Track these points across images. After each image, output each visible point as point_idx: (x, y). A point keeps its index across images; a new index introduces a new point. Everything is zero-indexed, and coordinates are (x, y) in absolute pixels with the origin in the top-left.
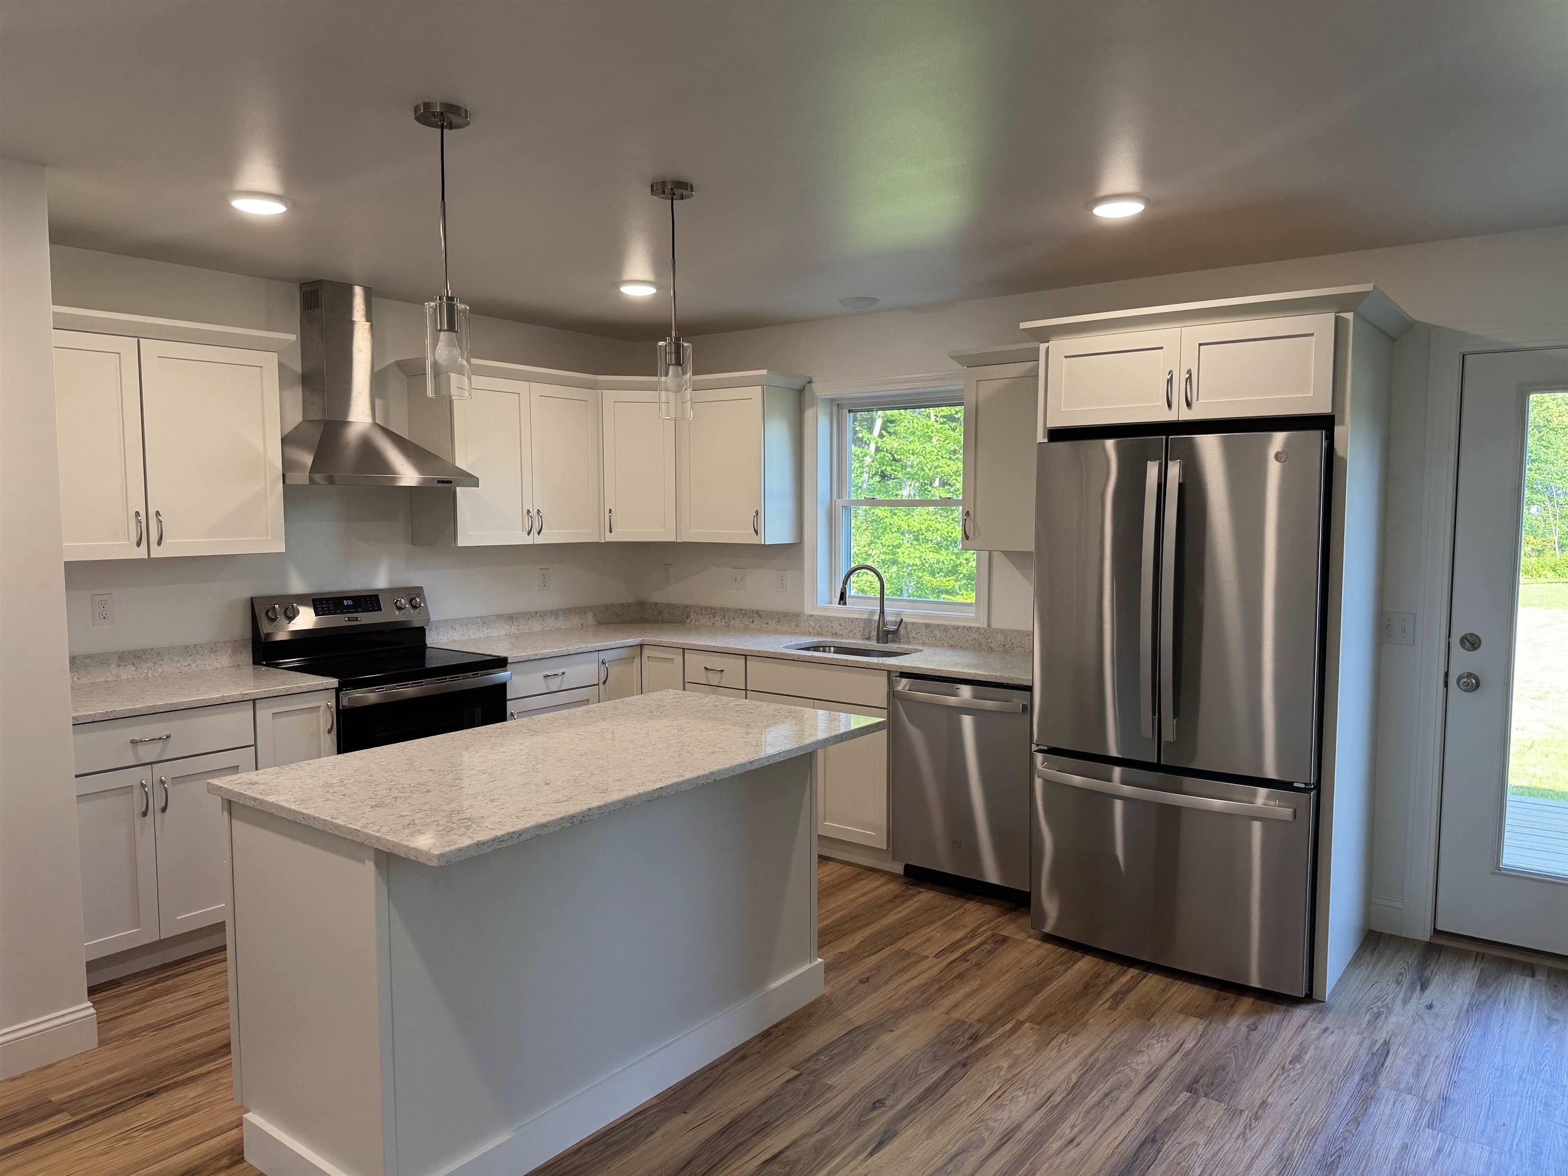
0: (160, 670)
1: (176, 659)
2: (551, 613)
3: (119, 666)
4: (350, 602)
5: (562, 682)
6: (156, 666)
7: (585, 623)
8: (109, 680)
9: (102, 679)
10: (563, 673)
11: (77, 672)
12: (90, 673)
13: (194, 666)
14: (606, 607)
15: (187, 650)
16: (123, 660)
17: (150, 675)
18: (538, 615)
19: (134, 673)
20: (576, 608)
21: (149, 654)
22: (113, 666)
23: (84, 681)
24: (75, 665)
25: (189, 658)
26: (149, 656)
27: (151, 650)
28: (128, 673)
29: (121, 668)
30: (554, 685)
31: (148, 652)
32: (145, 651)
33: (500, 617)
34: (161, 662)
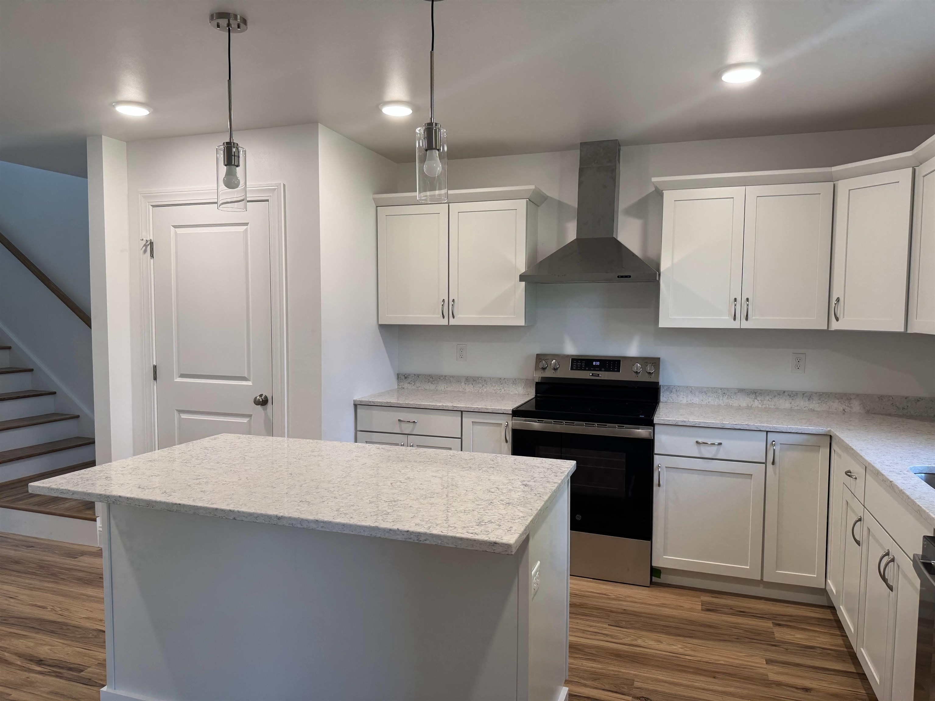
0: (485, 390)
1: (494, 385)
2: (804, 394)
3: (466, 384)
4: (598, 363)
5: (718, 451)
6: (484, 387)
7: (847, 409)
8: (460, 390)
9: (458, 390)
10: (720, 444)
11: (446, 384)
12: (452, 386)
13: (503, 390)
14: (881, 398)
15: (500, 381)
16: (468, 381)
17: (480, 392)
18: (786, 394)
19: (472, 389)
20: (836, 394)
21: (480, 380)
22: (463, 384)
23: (449, 389)
24: (446, 380)
25: (501, 386)
26: (480, 381)
27: (481, 377)
28: (469, 388)
29: (466, 385)
30: (707, 452)
31: (480, 378)
32: (478, 378)
33: (741, 391)
34: (486, 385)
